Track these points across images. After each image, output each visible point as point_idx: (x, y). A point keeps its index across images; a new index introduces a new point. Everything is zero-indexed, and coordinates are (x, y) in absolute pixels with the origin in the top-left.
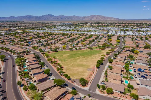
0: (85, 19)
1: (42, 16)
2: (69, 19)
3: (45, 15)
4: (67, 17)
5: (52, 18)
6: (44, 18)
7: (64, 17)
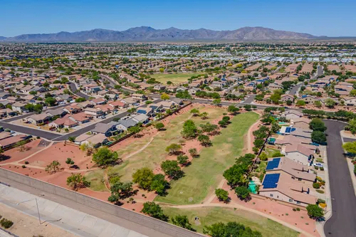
0: (226, 37)
1: (128, 31)
2: (189, 36)
3: (134, 29)
4: (185, 32)
5: (151, 34)
6: (133, 36)
7: (178, 32)
